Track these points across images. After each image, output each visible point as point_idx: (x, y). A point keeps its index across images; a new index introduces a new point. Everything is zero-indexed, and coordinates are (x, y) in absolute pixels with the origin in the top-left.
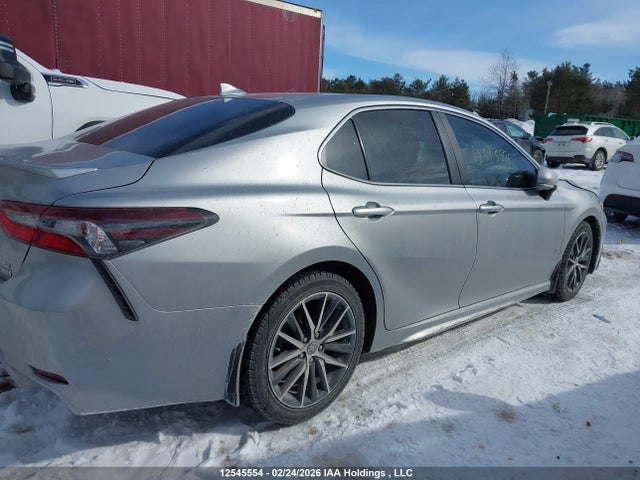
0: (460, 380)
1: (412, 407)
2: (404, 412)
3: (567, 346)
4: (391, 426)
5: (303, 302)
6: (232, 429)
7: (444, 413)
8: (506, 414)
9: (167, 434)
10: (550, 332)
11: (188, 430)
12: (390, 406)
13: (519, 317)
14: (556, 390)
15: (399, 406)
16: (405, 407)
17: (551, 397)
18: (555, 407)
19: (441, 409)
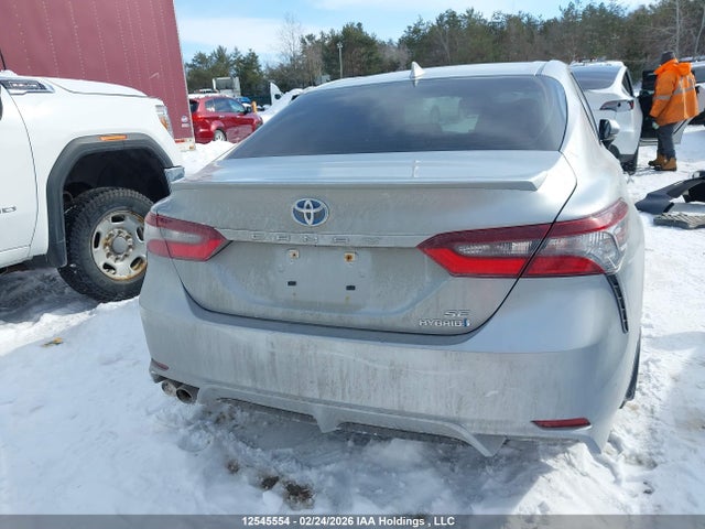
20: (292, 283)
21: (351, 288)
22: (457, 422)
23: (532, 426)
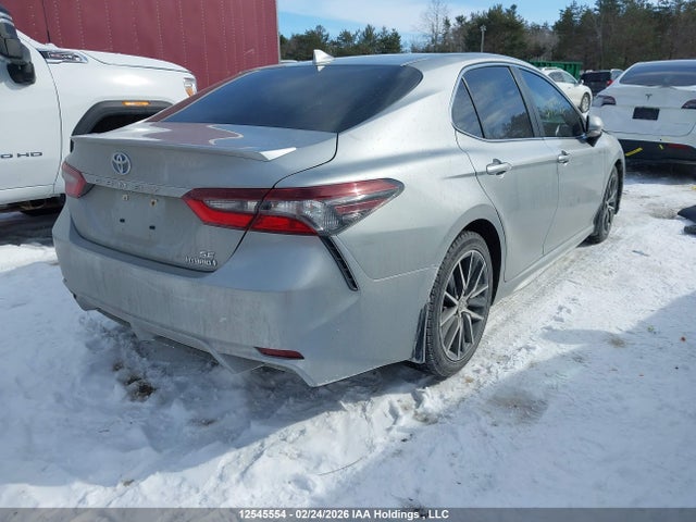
0: (562, 320)
1: (538, 348)
2: (535, 352)
3: (627, 281)
4: (532, 365)
5: (459, 262)
6: (402, 388)
7: (566, 348)
8: (617, 342)
9: (345, 402)
10: (607, 270)
11: (363, 396)
12: (520, 350)
13: (573, 261)
14: (642, 317)
15: (528, 348)
16: (534, 348)
17: (642, 323)
18: (650, 330)
19: (562, 345)
20: (122, 221)
21: (152, 228)
22: (206, 341)
23: (255, 351)
